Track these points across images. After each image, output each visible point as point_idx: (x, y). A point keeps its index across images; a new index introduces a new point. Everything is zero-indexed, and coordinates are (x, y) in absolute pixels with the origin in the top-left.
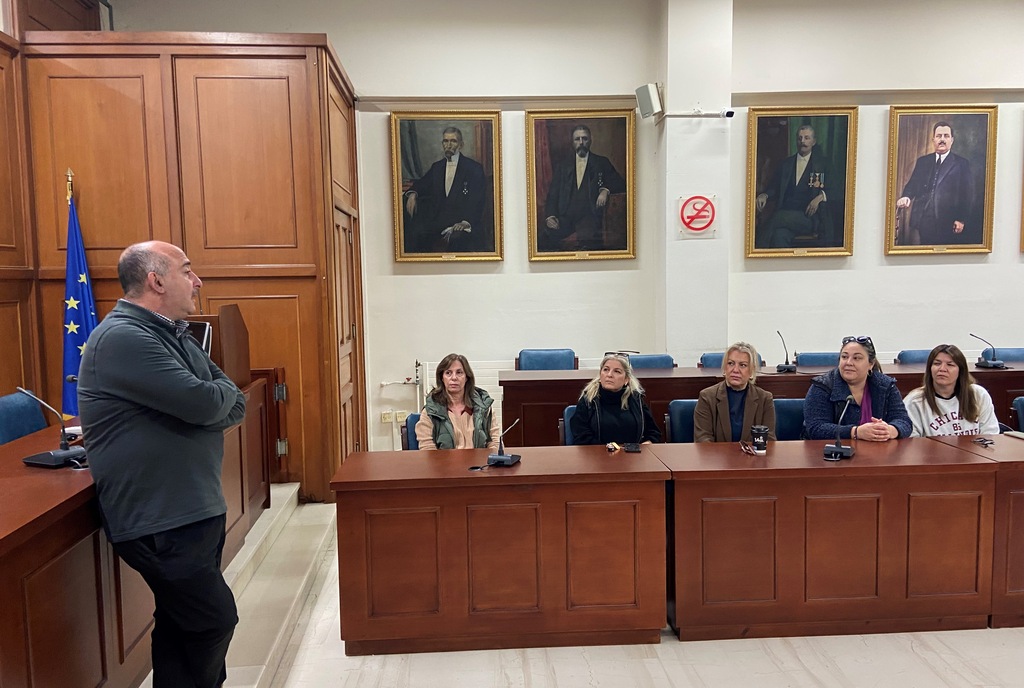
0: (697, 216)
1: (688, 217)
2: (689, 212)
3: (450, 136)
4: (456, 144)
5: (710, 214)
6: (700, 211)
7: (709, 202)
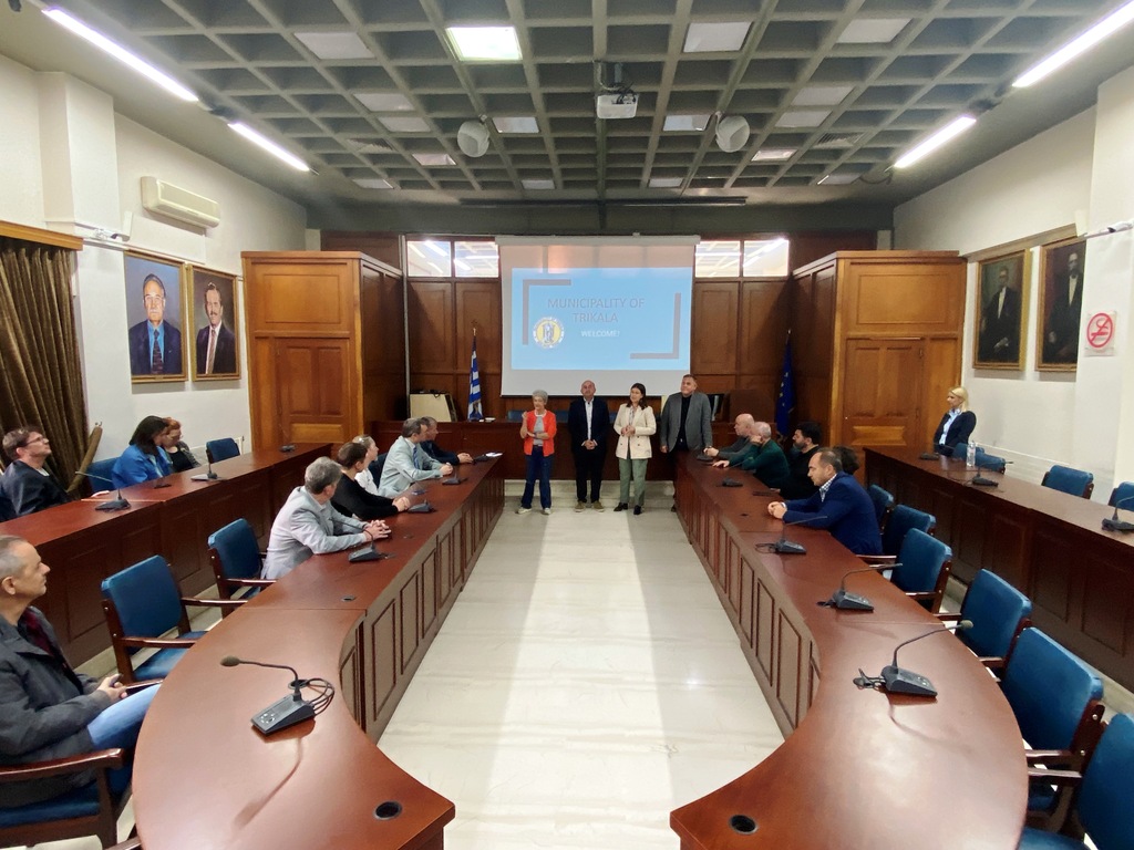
0: (1100, 333)
1: (1093, 334)
2: (1095, 329)
3: (1003, 273)
4: (1004, 279)
5: (1109, 331)
6: (1101, 328)
7: (1109, 320)
